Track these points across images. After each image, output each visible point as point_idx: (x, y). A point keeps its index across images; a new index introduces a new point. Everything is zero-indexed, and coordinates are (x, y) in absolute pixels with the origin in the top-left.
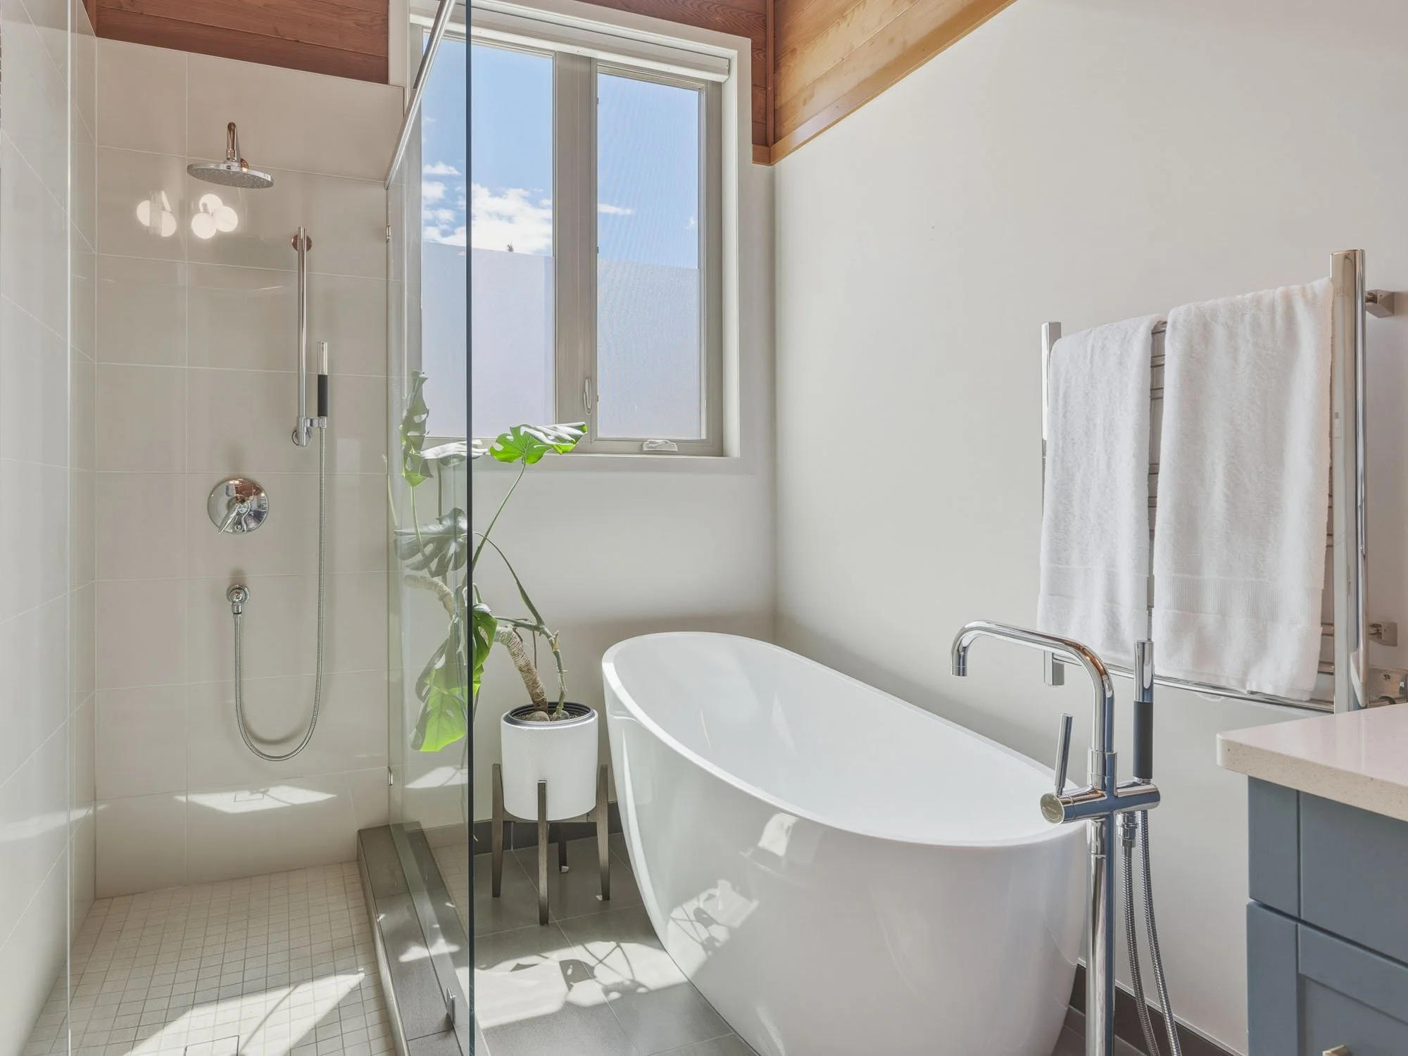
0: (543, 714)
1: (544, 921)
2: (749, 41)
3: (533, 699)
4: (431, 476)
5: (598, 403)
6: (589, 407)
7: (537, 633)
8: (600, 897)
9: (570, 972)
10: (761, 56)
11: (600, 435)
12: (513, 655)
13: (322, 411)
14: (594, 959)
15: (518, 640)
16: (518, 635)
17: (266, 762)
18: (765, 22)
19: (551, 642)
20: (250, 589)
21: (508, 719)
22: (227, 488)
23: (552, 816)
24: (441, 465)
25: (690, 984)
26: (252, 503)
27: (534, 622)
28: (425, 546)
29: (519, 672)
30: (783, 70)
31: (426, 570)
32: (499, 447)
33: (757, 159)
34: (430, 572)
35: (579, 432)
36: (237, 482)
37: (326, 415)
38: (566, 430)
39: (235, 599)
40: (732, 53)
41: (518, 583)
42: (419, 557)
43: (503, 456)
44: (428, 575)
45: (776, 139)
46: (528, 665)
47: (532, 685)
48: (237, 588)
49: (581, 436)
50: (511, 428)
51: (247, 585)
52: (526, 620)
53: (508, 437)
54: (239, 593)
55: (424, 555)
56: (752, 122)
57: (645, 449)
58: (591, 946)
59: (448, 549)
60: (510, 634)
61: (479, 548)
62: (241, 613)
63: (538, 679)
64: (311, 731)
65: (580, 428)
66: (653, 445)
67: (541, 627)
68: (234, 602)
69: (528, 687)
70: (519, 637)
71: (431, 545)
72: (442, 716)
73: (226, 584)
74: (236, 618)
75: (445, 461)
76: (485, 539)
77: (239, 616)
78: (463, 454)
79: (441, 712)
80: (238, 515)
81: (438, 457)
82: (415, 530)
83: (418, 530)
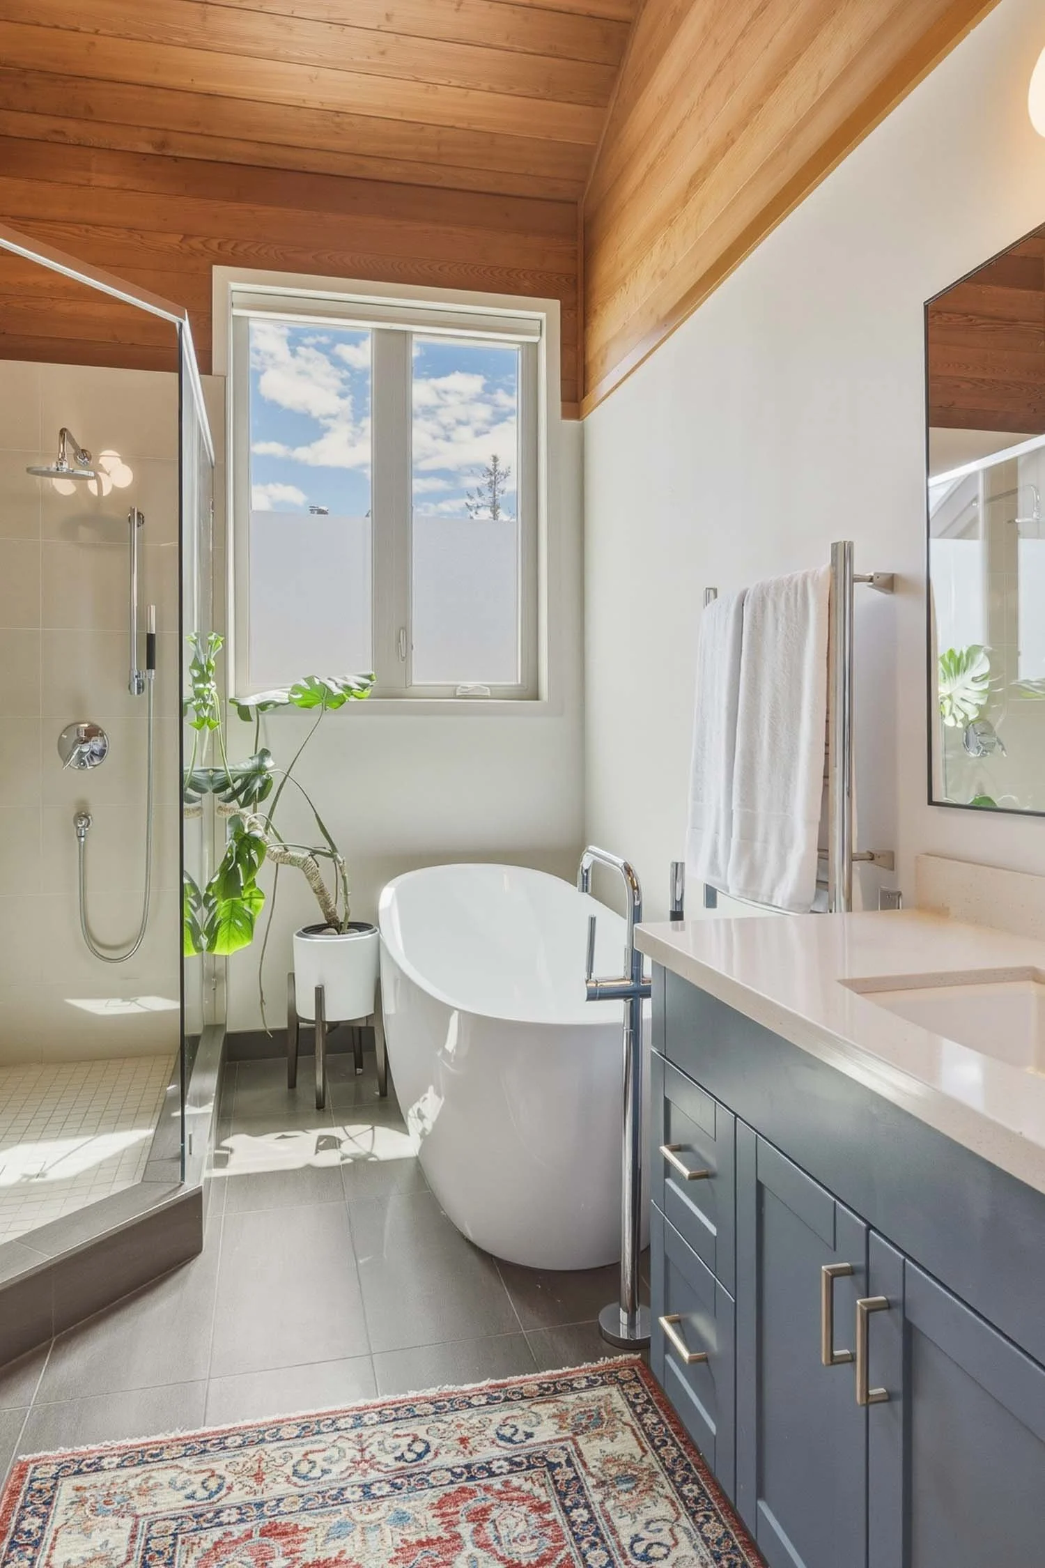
0: (333, 930)
1: (320, 1106)
2: (557, 303)
3: (326, 917)
4: (250, 720)
5: (413, 652)
6: (402, 656)
7: (331, 860)
8: (378, 1093)
9: (321, 1143)
10: (572, 315)
11: (414, 682)
12: (308, 878)
13: (151, 665)
14: (346, 1135)
15: (314, 864)
16: (315, 860)
17: (108, 964)
18: (576, 281)
19: (340, 867)
20: (93, 817)
21: (299, 935)
22: (78, 730)
23: (330, 1017)
24: (259, 710)
25: (417, 1158)
26: (96, 744)
27: (329, 850)
28: (234, 782)
29: (313, 892)
30: (589, 329)
31: (235, 801)
32: (298, 696)
33: (566, 414)
34: (239, 802)
35: (366, 681)
36: (86, 725)
37: (153, 668)
38: (355, 679)
39: (79, 825)
40: (542, 315)
41: (317, 815)
42: (229, 791)
43: (302, 703)
45: (585, 394)
46: (321, 887)
47: (326, 906)
48: (83, 815)
49: (369, 684)
50: (306, 678)
51: (91, 814)
52: (323, 848)
54: (82, 820)
55: (233, 789)
56: (562, 380)
57: (458, 694)
58: (348, 1128)
59: (254, 784)
60: (305, 860)
61: (281, 785)
62: (83, 837)
63: (329, 899)
65: (369, 677)
66: (466, 690)
67: (335, 855)
68: (78, 828)
69: (321, 905)
70: (316, 862)
71: (240, 780)
72: (232, 926)
73: (73, 812)
74: (80, 841)
75: (262, 707)
76: (287, 776)
77: (83, 839)
78: (277, 701)
79: (231, 922)
80: (81, 754)
81: (257, 703)
82: (228, 768)
83: (231, 768)
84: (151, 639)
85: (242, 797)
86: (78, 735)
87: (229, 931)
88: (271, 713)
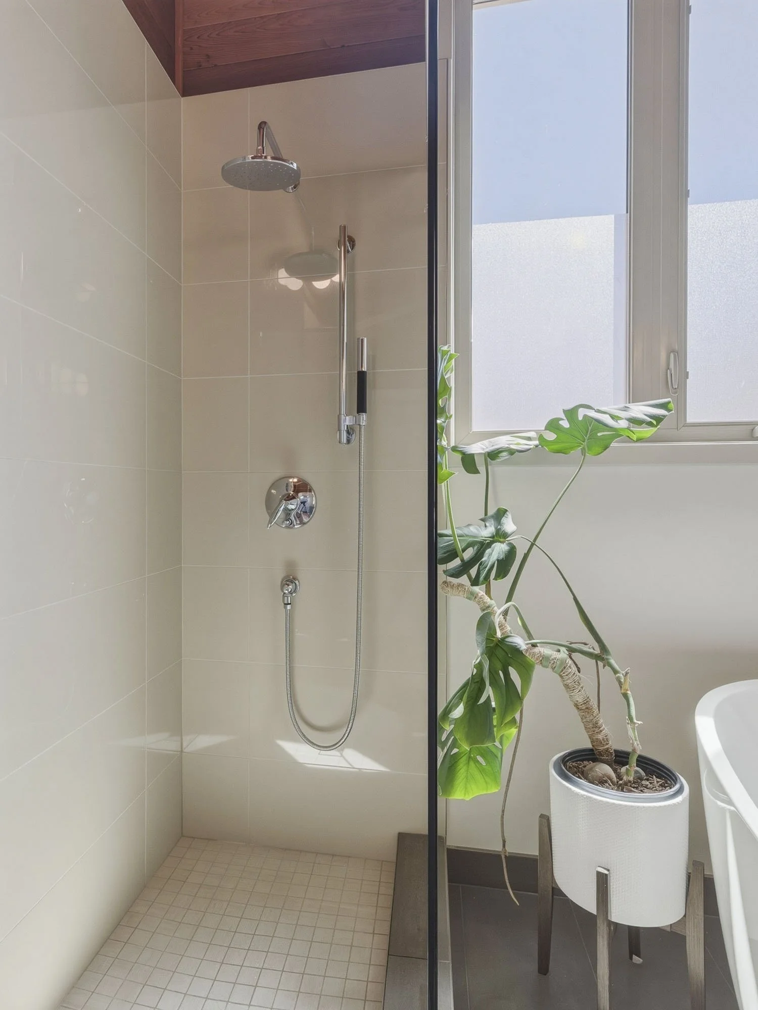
0: (608, 769)
4: (477, 472)
5: (688, 381)
6: (674, 387)
7: (600, 664)
11: (690, 419)
12: (568, 687)
13: (361, 407)
15: (574, 669)
16: (575, 663)
19: (618, 679)
20: (301, 582)
21: (559, 769)
22: (287, 485)
24: (489, 459)
27: (597, 651)
28: (464, 550)
29: (576, 711)
32: (551, 436)
34: (470, 577)
35: (661, 412)
36: (295, 480)
37: (365, 411)
38: (640, 410)
39: (286, 591)
41: (575, 599)
42: (457, 562)
43: (555, 447)
44: (467, 583)
46: (586, 702)
47: (593, 728)
48: (290, 580)
49: (665, 416)
50: (564, 411)
51: (299, 578)
52: (586, 644)
53: (561, 422)
54: (288, 585)
55: (462, 560)
57: (756, 435)
60: (563, 662)
61: (526, 556)
62: (290, 604)
63: (601, 721)
64: (349, 730)
65: (664, 406)
67: (605, 657)
68: (284, 593)
69: (587, 727)
70: (576, 665)
71: (471, 548)
72: (472, 763)
73: (280, 575)
74: (285, 608)
75: (493, 455)
76: (532, 545)
77: (289, 607)
78: (513, 447)
79: (470, 757)
80: (288, 512)
81: (487, 450)
82: (457, 532)
83: (460, 532)
84: (362, 376)
85: (473, 572)
86: (287, 490)
87: (467, 771)
88: (505, 463)
